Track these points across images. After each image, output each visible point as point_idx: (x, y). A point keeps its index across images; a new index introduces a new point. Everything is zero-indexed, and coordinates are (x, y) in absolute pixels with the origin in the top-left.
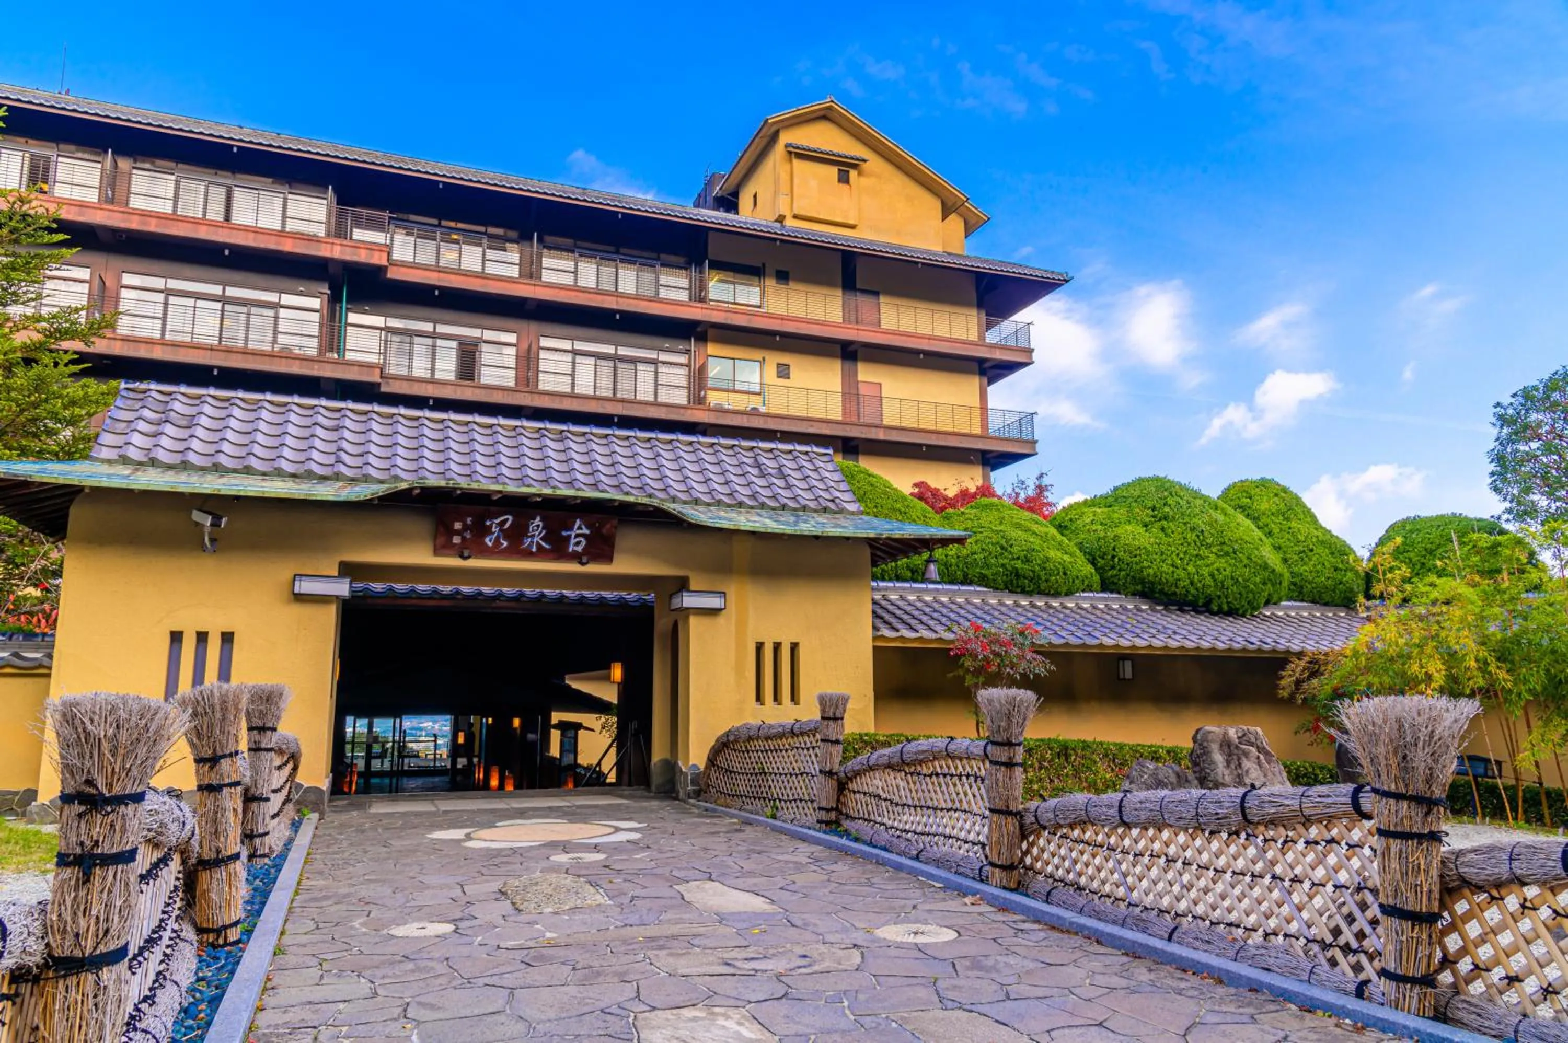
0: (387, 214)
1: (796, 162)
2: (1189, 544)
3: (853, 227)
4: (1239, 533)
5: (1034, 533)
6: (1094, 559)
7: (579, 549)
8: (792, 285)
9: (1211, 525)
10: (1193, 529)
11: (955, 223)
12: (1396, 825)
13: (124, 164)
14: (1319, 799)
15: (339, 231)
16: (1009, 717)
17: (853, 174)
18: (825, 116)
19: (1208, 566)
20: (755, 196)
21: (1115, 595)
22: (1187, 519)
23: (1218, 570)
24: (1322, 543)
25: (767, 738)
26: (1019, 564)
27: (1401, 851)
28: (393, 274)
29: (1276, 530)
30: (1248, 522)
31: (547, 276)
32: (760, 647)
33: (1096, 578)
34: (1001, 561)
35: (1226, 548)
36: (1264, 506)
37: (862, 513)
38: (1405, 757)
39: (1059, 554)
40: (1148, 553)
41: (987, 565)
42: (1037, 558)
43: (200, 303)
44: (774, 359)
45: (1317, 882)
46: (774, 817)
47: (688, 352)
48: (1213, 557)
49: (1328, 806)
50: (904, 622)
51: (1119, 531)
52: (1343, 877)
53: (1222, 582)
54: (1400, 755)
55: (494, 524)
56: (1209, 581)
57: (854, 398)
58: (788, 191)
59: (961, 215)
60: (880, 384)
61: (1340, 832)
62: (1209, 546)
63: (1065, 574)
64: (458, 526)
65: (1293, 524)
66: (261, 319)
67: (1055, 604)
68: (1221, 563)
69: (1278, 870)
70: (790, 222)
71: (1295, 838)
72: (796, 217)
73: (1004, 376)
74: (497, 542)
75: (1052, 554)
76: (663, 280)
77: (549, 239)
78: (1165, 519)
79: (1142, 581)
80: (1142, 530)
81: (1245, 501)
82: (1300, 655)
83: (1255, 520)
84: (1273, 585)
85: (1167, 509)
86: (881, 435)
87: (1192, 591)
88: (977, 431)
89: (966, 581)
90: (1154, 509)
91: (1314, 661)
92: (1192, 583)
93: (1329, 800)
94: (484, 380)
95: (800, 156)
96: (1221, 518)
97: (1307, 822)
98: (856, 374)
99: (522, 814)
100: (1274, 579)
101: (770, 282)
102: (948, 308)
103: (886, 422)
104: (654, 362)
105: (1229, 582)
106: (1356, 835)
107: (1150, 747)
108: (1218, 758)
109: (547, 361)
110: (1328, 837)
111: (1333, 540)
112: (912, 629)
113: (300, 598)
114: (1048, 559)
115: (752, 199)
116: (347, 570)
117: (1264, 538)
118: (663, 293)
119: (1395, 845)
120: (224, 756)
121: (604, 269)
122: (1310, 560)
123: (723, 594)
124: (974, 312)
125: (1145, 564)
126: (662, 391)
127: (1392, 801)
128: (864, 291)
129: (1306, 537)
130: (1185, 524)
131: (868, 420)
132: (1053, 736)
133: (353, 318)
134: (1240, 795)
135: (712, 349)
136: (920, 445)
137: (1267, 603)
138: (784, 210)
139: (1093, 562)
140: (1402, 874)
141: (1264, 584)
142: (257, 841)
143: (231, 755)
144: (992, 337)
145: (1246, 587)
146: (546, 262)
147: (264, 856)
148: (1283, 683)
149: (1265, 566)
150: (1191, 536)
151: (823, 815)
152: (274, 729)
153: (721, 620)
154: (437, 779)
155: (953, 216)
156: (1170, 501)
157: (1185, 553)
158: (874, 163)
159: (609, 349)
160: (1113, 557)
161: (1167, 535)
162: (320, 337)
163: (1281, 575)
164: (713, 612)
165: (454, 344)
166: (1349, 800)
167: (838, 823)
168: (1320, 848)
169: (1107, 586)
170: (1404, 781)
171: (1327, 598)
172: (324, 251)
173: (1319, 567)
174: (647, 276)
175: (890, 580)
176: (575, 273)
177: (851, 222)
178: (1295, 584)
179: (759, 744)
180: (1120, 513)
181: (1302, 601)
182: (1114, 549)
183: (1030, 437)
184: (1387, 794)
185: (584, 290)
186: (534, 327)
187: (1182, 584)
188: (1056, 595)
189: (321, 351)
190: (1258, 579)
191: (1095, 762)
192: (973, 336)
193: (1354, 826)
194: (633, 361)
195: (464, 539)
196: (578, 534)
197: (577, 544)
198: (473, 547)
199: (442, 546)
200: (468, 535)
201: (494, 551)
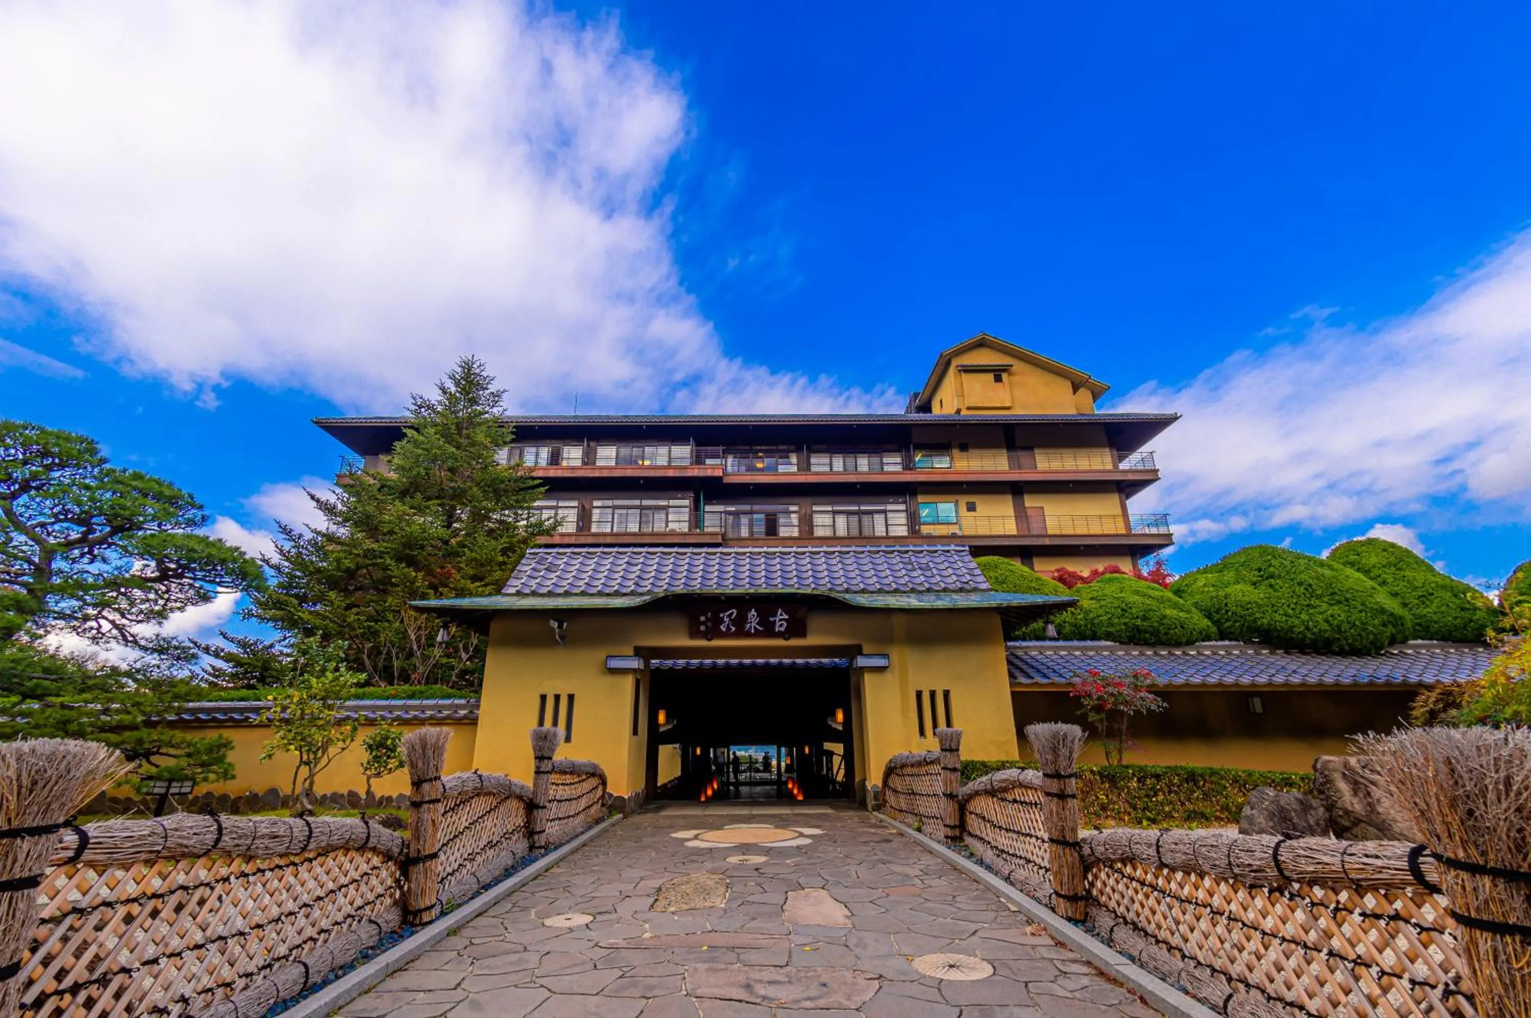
0: (721, 448)
1: (964, 375)
2: (1299, 597)
3: (1010, 408)
4: (1349, 584)
5: (1150, 597)
6: (1210, 614)
7: (782, 629)
8: (971, 451)
9: (1318, 579)
10: (1300, 584)
11: (1084, 395)
12: (1478, 910)
13: (592, 444)
14: (1366, 860)
15: (698, 460)
16: (1055, 750)
17: (1004, 376)
18: (981, 344)
19: (1321, 613)
20: (941, 400)
21: (1233, 643)
22: (1292, 576)
23: (1332, 616)
24: (1443, 587)
25: (912, 766)
26: (1139, 622)
27: (1495, 950)
28: (726, 480)
29: (1390, 580)
30: (1360, 576)
31: (814, 469)
32: (919, 695)
33: (1214, 629)
34: (1123, 620)
35: (1337, 597)
36: (1374, 560)
37: (991, 590)
38: (1470, 813)
39: (1175, 612)
40: (1259, 606)
41: (1111, 624)
42: (1155, 617)
43: (630, 511)
44: (964, 500)
45: (1388, 970)
46: (919, 830)
47: (905, 502)
48: (1325, 606)
49: (1380, 869)
50: (1038, 671)
51: (1229, 590)
52: (1420, 970)
53: (1339, 627)
54: (1462, 808)
55: (725, 616)
56: (1324, 626)
57: (1024, 519)
58: (960, 393)
59: (1088, 388)
60: (1042, 508)
61: (1405, 906)
62: (1319, 597)
63: (1182, 627)
64: (702, 619)
65: (1407, 573)
66: (660, 516)
68: (1335, 610)
69: (1336, 943)
70: (964, 412)
71: (1350, 906)
72: (968, 408)
73: (1139, 491)
74: (728, 628)
75: (1168, 612)
76: (885, 460)
77: (814, 447)
78: (1272, 577)
79: (1258, 630)
80: (1251, 588)
81: (1354, 558)
82: (1430, 688)
83: (1367, 572)
84: (1394, 626)
85: (1272, 569)
86: (1047, 542)
87: (1309, 635)
88: (1123, 532)
89: (1094, 637)
90: (1259, 570)
91: (1447, 693)
92: (1307, 628)
93: (1379, 863)
94: (781, 535)
95: (966, 371)
96: (1327, 572)
97: (1360, 889)
98: (1023, 503)
99: (749, 819)
100: (1396, 621)
101: (956, 452)
102: (1088, 450)
103: (1050, 532)
104: (885, 512)
105: (1345, 627)
106: (1428, 914)
107: (1281, 774)
108: (1343, 787)
109: (819, 519)
110: (1392, 913)
111: (1454, 584)
112: (1045, 676)
113: (613, 671)
114: (1165, 617)
115: (940, 402)
116: (639, 652)
117: (1376, 586)
118: (886, 468)
119: (1485, 942)
120: (426, 781)
121: (848, 460)
122: (1432, 602)
123: (886, 656)
124: (1107, 450)
125: (1258, 615)
126: (890, 528)
127: (1464, 875)
128: (1022, 448)
129: (1424, 583)
130: (1292, 580)
131: (1035, 533)
132: (1183, 764)
133: (708, 508)
134: (1273, 845)
135: (920, 499)
136: (1079, 546)
137: (1392, 643)
138: (960, 405)
139: (1209, 616)
140: (1505, 985)
141: (1384, 625)
142: (536, 837)
143: (431, 780)
144: (1124, 465)
145: (1364, 630)
146: (813, 460)
147: (540, 847)
148: (1415, 713)
149: (1383, 611)
150: (1299, 590)
151: (950, 832)
152: (550, 758)
153: (888, 675)
154: (768, 788)
155: (1082, 390)
156: (1274, 562)
157: (1296, 604)
158: (1017, 366)
159: (855, 508)
160: (1227, 611)
161: (1275, 590)
162: (690, 521)
163: (1401, 618)
164: (881, 669)
165: (762, 516)
166: (1404, 864)
167: (961, 839)
168: (1382, 923)
169: (1223, 635)
170: (1477, 847)
171: (1457, 634)
172: (689, 473)
173: (1444, 608)
174: (875, 460)
175: (1031, 640)
176: (831, 465)
177: (1008, 405)
178: (1420, 625)
179: (908, 770)
180: (1229, 575)
181: (1431, 639)
182: (1226, 605)
183: (1166, 532)
184: (1453, 864)
185: (837, 473)
186: (809, 500)
187: (1297, 630)
188: (1178, 645)
189: (690, 530)
190: (1376, 622)
191: (1225, 787)
192: (1109, 467)
193: (1424, 902)
194: (872, 513)
195: (707, 627)
196: (780, 619)
197: (781, 626)
198: (713, 632)
199: (694, 633)
200: (709, 624)
201: (727, 635)
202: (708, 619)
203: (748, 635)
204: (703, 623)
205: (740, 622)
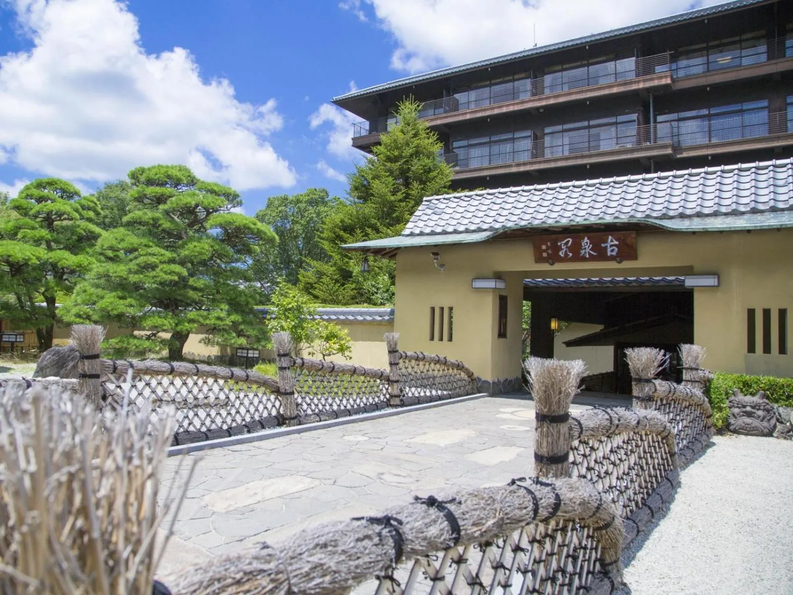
32: (751, 313)
55: (562, 244)
64: (544, 247)
74: (566, 254)
113: (478, 290)
123: (716, 276)
162: (638, 135)
164: (712, 288)
189: (639, 144)
195: (548, 254)
196: (611, 244)
197: (612, 251)
198: (554, 258)
199: (539, 259)
200: (550, 252)
201: (565, 259)
202: (548, 248)
203: (583, 259)
204: (544, 251)
205: (576, 248)
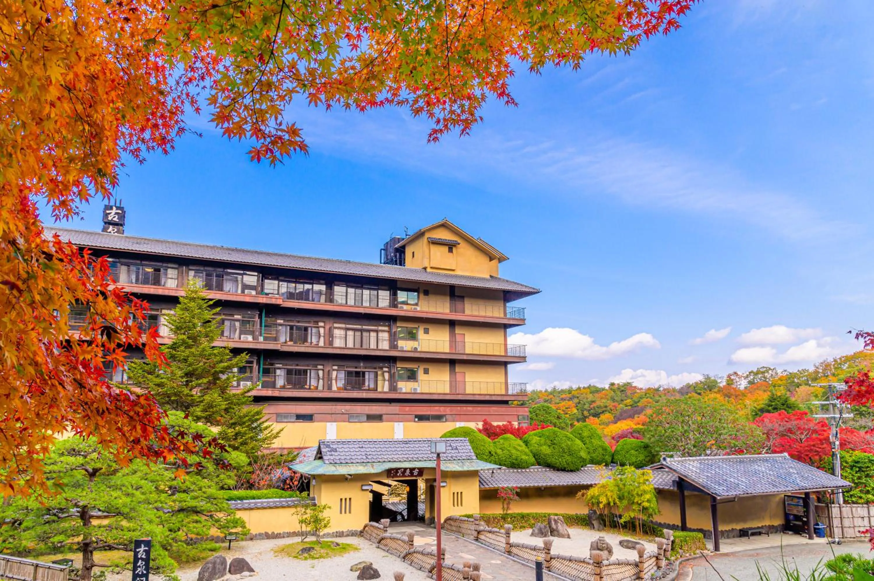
1: (431, 245)
2: (560, 452)
3: (453, 270)
4: (576, 446)
7: (416, 474)
8: (430, 295)
11: (495, 265)
17: (454, 249)
18: (444, 226)
19: (565, 459)
20: (413, 253)
21: (540, 467)
23: (568, 460)
28: (283, 305)
29: (588, 443)
31: (335, 300)
32: (454, 493)
33: (535, 462)
40: (549, 454)
42: (520, 458)
44: (422, 327)
47: (389, 326)
48: (566, 456)
50: (485, 482)
51: (542, 448)
55: (399, 471)
57: (454, 343)
58: (428, 257)
60: (464, 335)
63: (527, 462)
67: (524, 470)
70: (429, 269)
72: (431, 268)
79: (547, 464)
81: (581, 432)
84: (583, 462)
86: (465, 357)
88: (503, 354)
92: (560, 463)
95: (432, 243)
98: (455, 331)
100: (585, 459)
101: (421, 295)
102: (492, 304)
103: (467, 352)
104: (377, 331)
108: (553, 523)
109: (337, 333)
112: (487, 484)
113: (363, 490)
115: (412, 254)
117: (583, 446)
118: (380, 305)
123: (446, 482)
124: (502, 304)
125: (548, 458)
126: (380, 343)
128: (459, 297)
130: (560, 445)
131: (459, 352)
135: (398, 325)
136: (480, 360)
137: (582, 467)
138: (426, 264)
139: (534, 457)
141: (581, 462)
150: (561, 450)
151: (475, 538)
153: (446, 488)
155: (494, 262)
157: (559, 455)
158: (462, 244)
159: (359, 327)
160: (540, 455)
161: (554, 449)
164: (444, 486)
167: (478, 540)
176: (346, 296)
177: (455, 267)
178: (591, 459)
179: (459, 521)
181: (593, 464)
183: (523, 355)
185: (350, 306)
186: (332, 320)
192: (502, 315)
194: (369, 331)
196: (416, 471)
199: (389, 476)
200: (394, 474)
201: (400, 476)
203: (406, 476)
204: (392, 473)
